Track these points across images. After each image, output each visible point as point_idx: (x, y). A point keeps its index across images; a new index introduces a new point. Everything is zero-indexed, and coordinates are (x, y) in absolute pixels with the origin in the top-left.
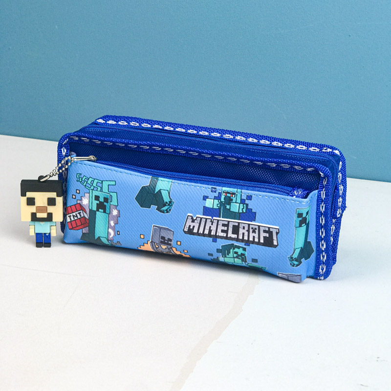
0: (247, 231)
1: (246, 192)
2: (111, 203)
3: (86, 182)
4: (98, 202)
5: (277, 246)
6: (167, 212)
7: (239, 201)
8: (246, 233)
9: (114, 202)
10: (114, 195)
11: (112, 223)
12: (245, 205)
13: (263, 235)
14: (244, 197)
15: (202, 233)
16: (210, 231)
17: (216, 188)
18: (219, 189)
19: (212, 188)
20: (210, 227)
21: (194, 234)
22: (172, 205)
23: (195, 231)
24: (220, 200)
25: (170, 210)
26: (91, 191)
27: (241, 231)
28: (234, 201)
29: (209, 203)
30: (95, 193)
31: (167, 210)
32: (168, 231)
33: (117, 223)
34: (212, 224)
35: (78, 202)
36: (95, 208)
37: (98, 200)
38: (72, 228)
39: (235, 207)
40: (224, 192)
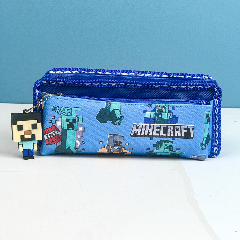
0: (173, 130)
1: (171, 105)
2: (78, 123)
3: (59, 110)
4: (68, 123)
5: (193, 137)
6: (119, 124)
7: (167, 111)
8: (172, 132)
9: (80, 122)
10: (80, 117)
11: (79, 136)
12: (171, 114)
13: (183, 131)
14: (170, 108)
15: (143, 135)
16: (149, 133)
17: (152, 105)
18: (154, 105)
19: (149, 105)
20: (149, 130)
21: (138, 136)
22: (122, 119)
23: (139, 134)
24: (155, 112)
25: (121, 122)
26: (63, 116)
27: (169, 131)
28: (164, 112)
29: (148, 115)
30: (66, 117)
31: (119, 123)
32: (120, 137)
33: (82, 136)
34: (150, 129)
35: (54, 124)
36: (66, 128)
37: (69, 122)
38: (49, 144)
39: (165, 116)
40: (157, 107)
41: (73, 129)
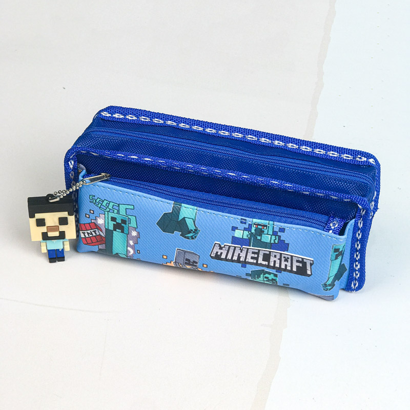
0: (279, 259)
1: (278, 225)
2: (130, 225)
3: (100, 204)
4: (115, 223)
7: (271, 232)
8: (278, 262)
9: (133, 224)
10: (133, 219)
11: (131, 243)
12: (277, 237)
14: (277, 229)
15: (230, 258)
16: (239, 257)
17: (246, 220)
18: (249, 220)
19: (241, 219)
20: (239, 254)
22: (198, 233)
23: (223, 256)
24: (251, 231)
25: (195, 237)
26: (106, 213)
27: (272, 259)
28: (266, 232)
29: (238, 234)
30: (111, 215)
31: (192, 237)
32: (194, 255)
33: (136, 243)
34: (241, 252)
35: (93, 221)
36: (111, 228)
38: (87, 244)
39: (266, 238)
40: (254, 224)
41: (123, 232)
